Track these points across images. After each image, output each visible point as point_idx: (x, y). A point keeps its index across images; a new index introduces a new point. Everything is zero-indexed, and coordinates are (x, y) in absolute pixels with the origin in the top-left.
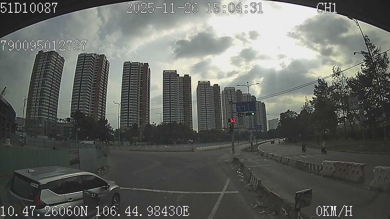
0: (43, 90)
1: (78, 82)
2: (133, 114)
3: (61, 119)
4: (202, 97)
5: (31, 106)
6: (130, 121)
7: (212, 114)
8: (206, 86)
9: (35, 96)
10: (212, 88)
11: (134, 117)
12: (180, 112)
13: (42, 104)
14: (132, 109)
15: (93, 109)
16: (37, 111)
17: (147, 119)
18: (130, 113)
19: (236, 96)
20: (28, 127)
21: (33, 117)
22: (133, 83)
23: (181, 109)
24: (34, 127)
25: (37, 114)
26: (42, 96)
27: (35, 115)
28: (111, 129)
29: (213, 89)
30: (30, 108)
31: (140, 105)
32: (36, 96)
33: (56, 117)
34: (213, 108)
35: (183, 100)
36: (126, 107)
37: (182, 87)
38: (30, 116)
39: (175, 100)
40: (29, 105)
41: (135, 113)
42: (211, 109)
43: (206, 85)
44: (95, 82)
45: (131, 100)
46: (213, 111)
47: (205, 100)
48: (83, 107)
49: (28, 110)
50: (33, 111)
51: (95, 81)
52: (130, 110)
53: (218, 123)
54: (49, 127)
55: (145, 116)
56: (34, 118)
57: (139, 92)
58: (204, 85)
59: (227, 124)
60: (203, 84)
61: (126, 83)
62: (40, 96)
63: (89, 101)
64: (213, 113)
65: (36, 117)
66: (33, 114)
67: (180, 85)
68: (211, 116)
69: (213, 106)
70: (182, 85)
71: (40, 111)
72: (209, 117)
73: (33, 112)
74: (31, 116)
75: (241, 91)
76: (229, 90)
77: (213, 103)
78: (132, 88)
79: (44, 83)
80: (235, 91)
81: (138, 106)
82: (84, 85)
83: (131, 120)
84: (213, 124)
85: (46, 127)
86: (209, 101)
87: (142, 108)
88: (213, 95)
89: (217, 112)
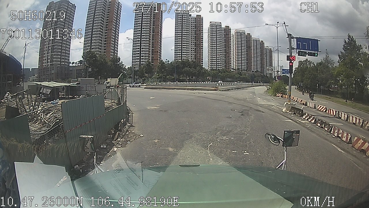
1: (90, 25)
2: (145, 52)
3: (74, 62)
4: (213, 37)
5: (43, 55)
6: (142, 59)
7: (222, 54)
11: (146, 55)
12: (191, 50)
13: (54, 50)
14: (144, 47)
15: (105, 49)
17: (159, 56)
18: (143, 51)
19: (246, 40)
21: (45, 65)
22: (145, 22)
23: (192, 48)
24: (47, 75)
25: (49, 61)
26: (54, 43)
27: (47, 63)
28: (123, 67)
29: (224, 30)
30: (43, 57)
31: (152, 43)
32: (48, 44)
33: (68, 61)
35: (194, 39)
36: (139, 46)
37: (194, 26)
38: (42, 64)
39: (187, 39)
40: (41, 54)
41: (147, 51)
42: (221, 49)
43: (217, 26)
44: (108, 24)
45: (143, 38)
46: (223, 52)
47: (216, 40)
48: (95, 48)
51: (107, 22)
52: (143, 48)
53: (227, 63)
54: (61, 71)
55: (157, 54)
57: (151, 31)
59: (236, 65)
60: (215, 25)
61: (138, 22)
62: (52, 44)
63: (101, 42)
67: (192, 24)
68: (221, 56)
69: (223, 47)
70: (194, 24)
71: (52, 58)
72: (219, 57)
73: (46, 60)
75: (251, 34)
76: (239, 33)
77: (223, 44)
78: (145, 27)
80: (245, 35)
81: (150, 44)
82: (96, 27)
84: (223, 64)
85: (59, 72)
86: (220, 41)
87: (154, 46)
88: (223, 36)
89: (227, 53)
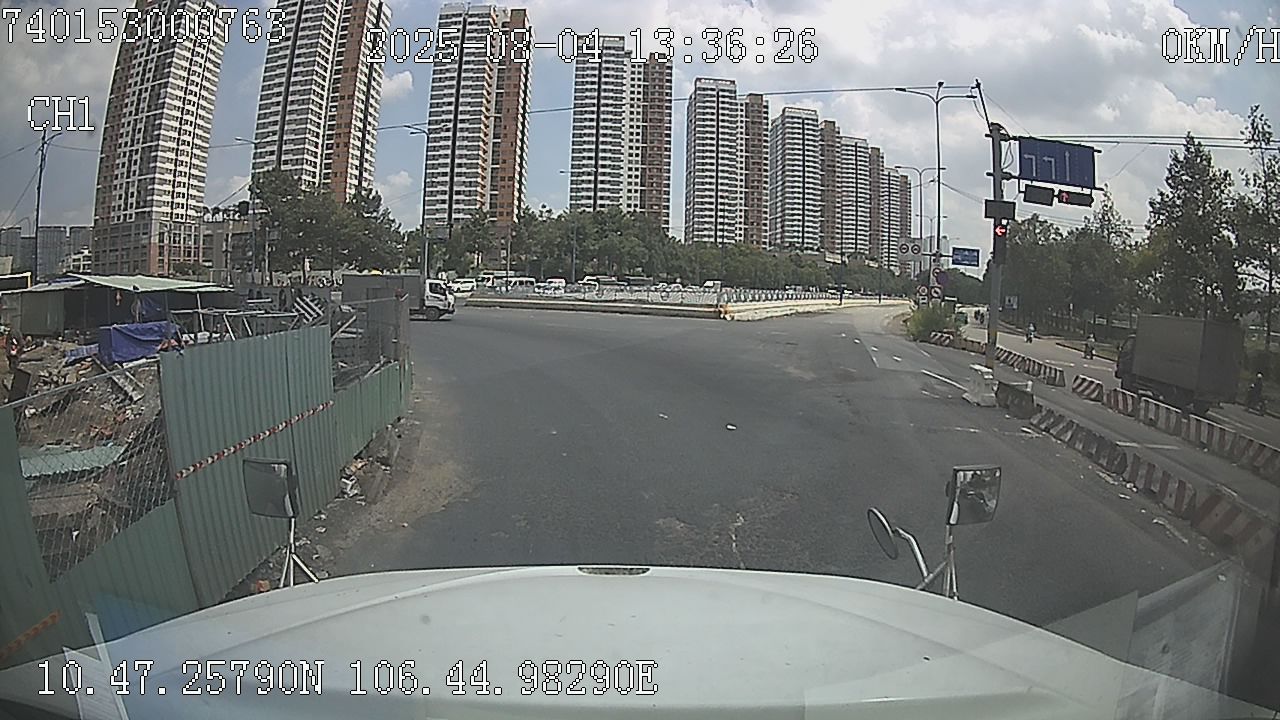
0: (155, 120)
3: (218, 208)
4: (707, 132)
5: (111, 181)
7: (736, 192)
8: (723, 97)
9: (126, 146)
10: (742, 105)
11: (473, 189)
12: (630, 176)
13: (152, 165)
14: (464, 161)
15: (328, 166)
16: (132, 193)
17: (517, 194)
18: (460, 175)
19: (821, 143)
20: (105, 251)
21: (119, 218)
23: (633, 166)
24: (123, 249)
25: (132, 204)
27: (125, 209)
28: (393, 229)
29: (743, 108)
30: (110, 187)
31: (493, 146)
33: (199, 205)
34: (739, 171)
35: (640, 137)
37: (639, 93)
38: (109, 213)
39: (614, 136)
40: (105, 177)
41: (475, 175)
42: (733, 173)
43: (721, 93)
44: (339, 76)
45: (462, 130)
46: (738, 183)
48: (294, 162)
49: (101, 195)
50: (120, 196)
51: (337, 72)
52: (460, 166)
53: (752, 223)
54: (174, 241)
55: (509, 186)
56: (122, 217)
57: (492, 106)
58: (714, 93)
59: (784, 231)
60: (714, 90)
62: (143, 143)
63: (316, 140)
64: (739, 189)
65: (131, 215)
66: (120, 206)
67: (633, 86)
68: (733, 199)
69: (739, 165)
70: (639, 86)
71: (143, 192)
73: (120, 198)
74: (112, 214)
75: (837, 125)
76: (799, 118)
77: (742, 157)
78: (470, 92)
79: (155, 98)
80: (817, 126)
81: (485, 152)
82: (299, 88)
83: (462, 197)
84: (738, 226)
85: (166, 241)
86: (731, 147)
87: (500, 157)
88: (742, 128)
